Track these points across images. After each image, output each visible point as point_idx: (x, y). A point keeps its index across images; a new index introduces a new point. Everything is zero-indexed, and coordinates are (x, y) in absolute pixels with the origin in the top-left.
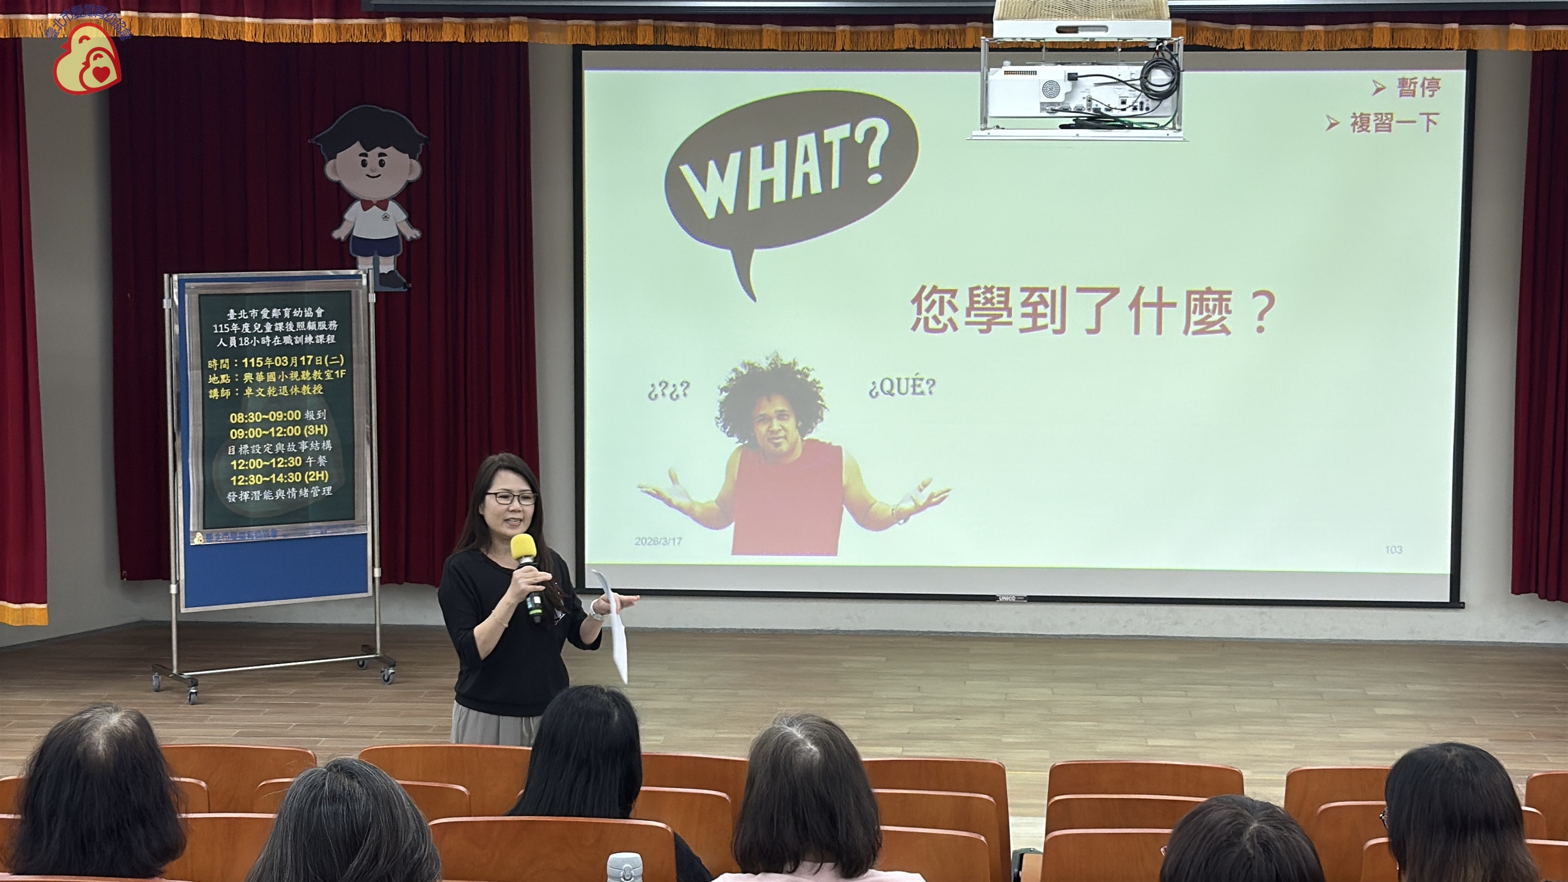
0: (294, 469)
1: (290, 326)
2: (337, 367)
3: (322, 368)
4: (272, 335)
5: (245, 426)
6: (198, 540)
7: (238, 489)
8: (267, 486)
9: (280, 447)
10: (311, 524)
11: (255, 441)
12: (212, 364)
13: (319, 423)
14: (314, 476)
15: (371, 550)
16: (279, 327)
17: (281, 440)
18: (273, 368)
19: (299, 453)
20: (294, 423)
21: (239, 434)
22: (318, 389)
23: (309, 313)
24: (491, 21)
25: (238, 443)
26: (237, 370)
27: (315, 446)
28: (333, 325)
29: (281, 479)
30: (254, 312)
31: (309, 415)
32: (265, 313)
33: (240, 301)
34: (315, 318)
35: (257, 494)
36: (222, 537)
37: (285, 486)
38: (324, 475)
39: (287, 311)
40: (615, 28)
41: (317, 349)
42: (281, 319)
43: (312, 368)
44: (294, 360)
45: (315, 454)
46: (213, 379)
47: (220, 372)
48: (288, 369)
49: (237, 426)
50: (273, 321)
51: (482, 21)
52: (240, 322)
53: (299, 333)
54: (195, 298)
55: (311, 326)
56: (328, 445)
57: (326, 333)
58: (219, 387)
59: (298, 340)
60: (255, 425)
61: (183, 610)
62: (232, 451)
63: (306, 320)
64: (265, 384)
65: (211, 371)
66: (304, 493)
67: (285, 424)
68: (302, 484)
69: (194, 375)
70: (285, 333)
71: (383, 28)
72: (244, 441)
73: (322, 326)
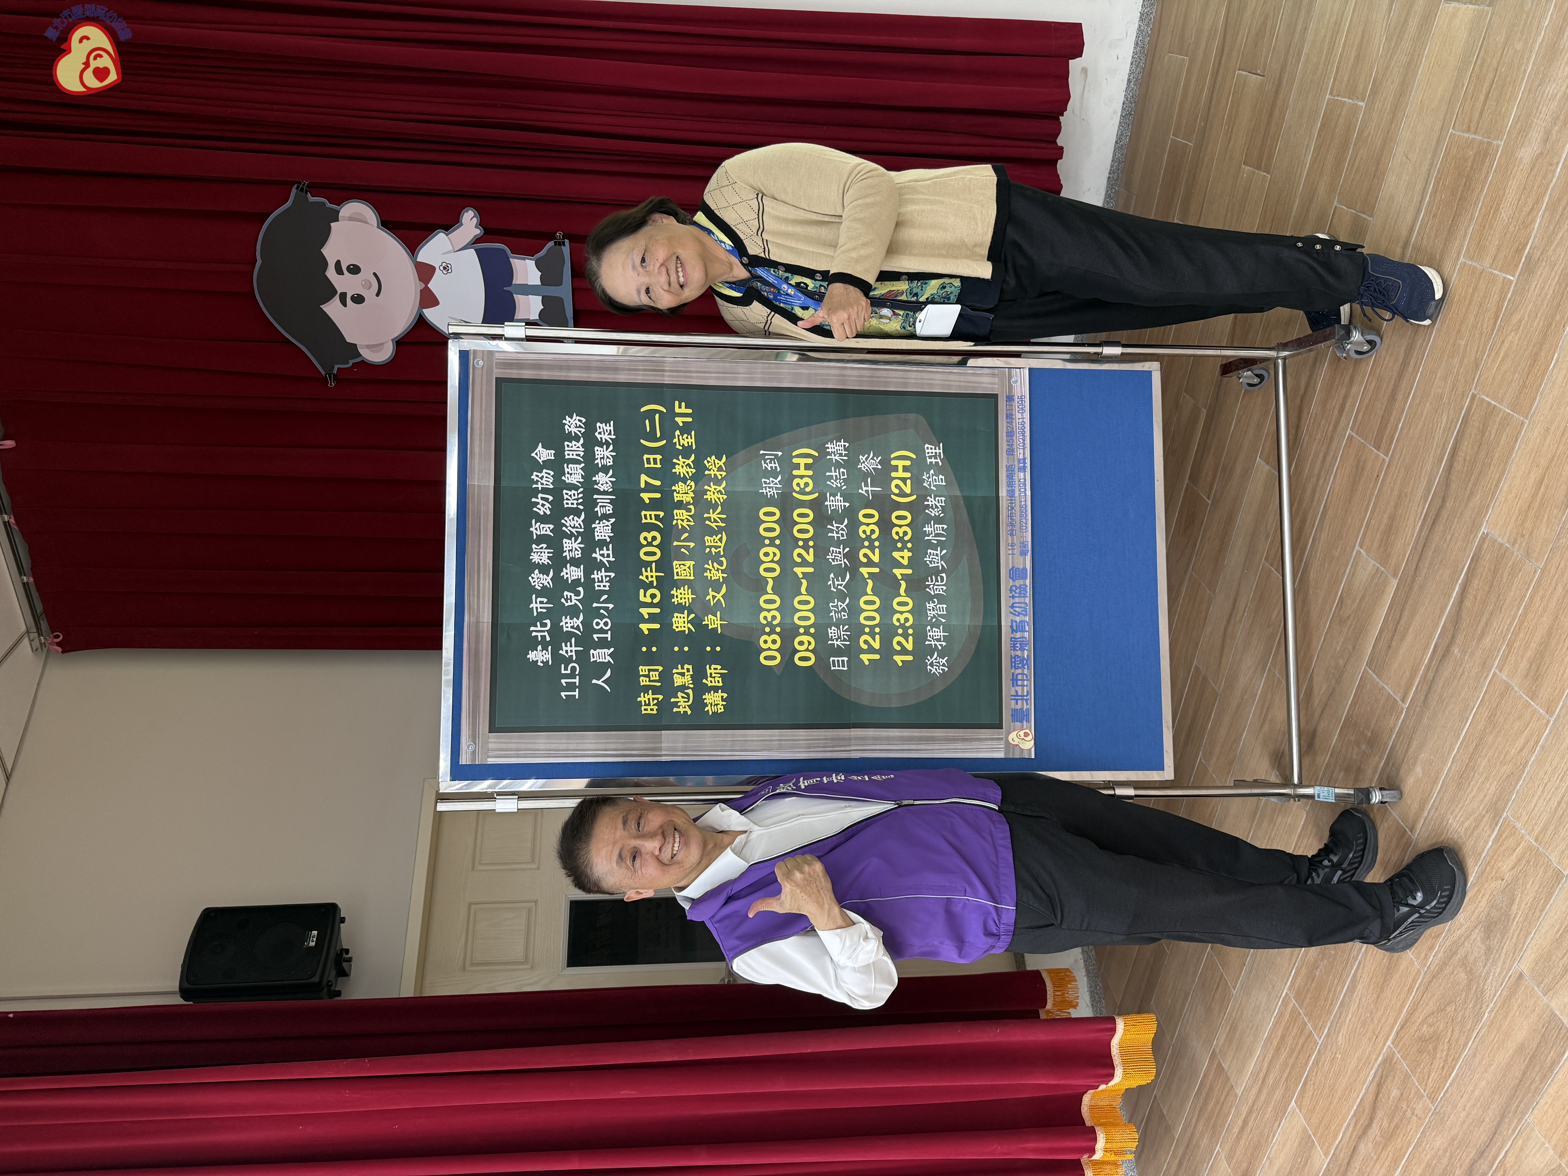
0: (885, 525)
1: (573, 523)
2: (668, 418)
4: (591, 566)
5: (789, 633)
7: (922, 650)
8: (917, 586)
9: (837, 556)
10: (1003, 492)
11: (821, 610)
12: (648, 703)
13: (788, 468)
14: (900, 482)
16: (572, 547)
17: (821, 552)
18: (664, 565)
19: (850, 514)
20: (786, 522)
21: (804, 644)
22: (714, 465)
23: (545, 479)
25: (824, 650)
26: (666, 648)
28: (573, 424)
29: (903, 556)
30: (538, 605)
31: (771, 487)
32: (539, 580)
33: (510, 632)
34: (558, 465)
35: (934, 609)
37: (920, 545)
38: (901, 460)
39: (539, 529)
41: (627, 464)
42: (554, 542)
43: (668, 477)
44: (648, 516)
45: (856, 476)
46: (683, 704)
47: (667, 688)
48: (668, 531)
49: (787, 650)
52: (558, 637)
53: (589, 503)
54: (496, 741)
55: (574, 474)
56: (837, 449)
57: (591, 442)
58: (700, 689)
59: (604, 506)
60: (787, 609)
61: (1168, 774)
62: (839, 663)
63: (559, 488)
64: (699, 585)
65: (665, 707)
66: (935, 504)
67: (787, 542)
68: (917, 508)
70: (587, 535)
72: (821, 636)
73: (573, 450)
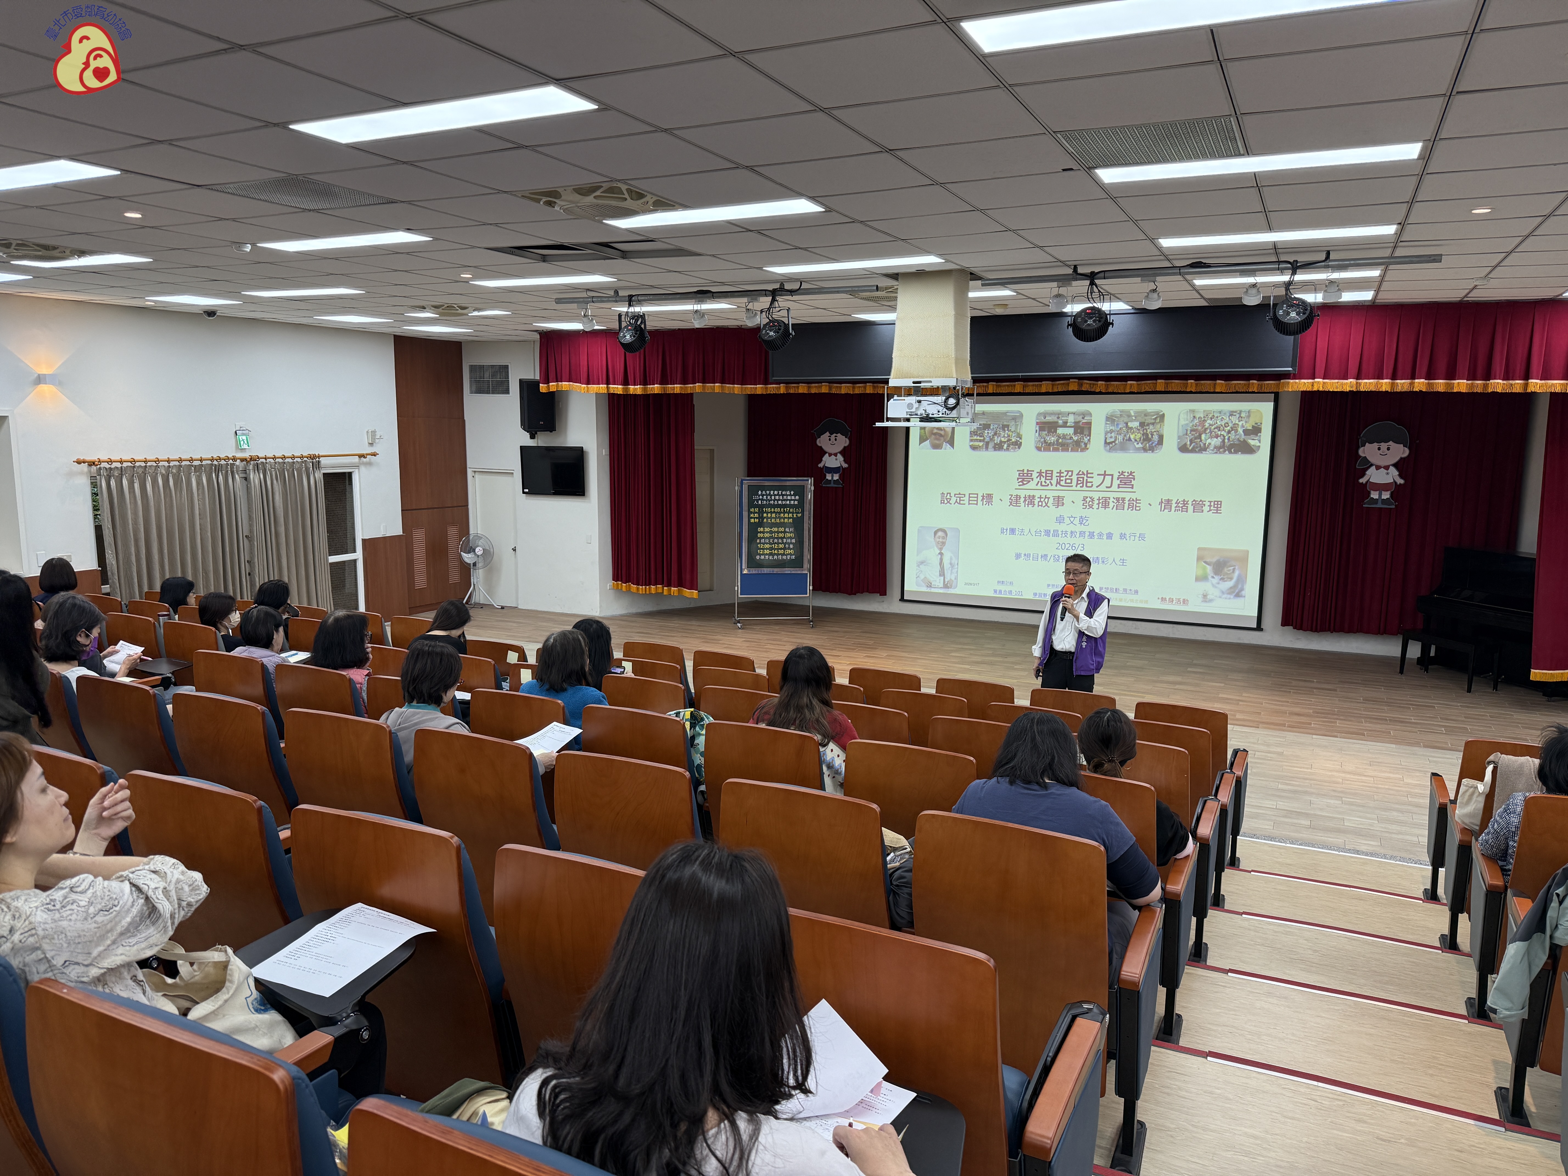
0: (781, 549)
1: (781, 498)
2: (798, 513)
3: (793, 513)
4: (774, 501)
5: (763, 533)
6: (745, 572)
7: (760, 555)
8: (771, 554)
9: (776, 541)
10: (787, 569)
11: (767, 538)
12: (752, 510)
13: (791, 532)
14: (788, 551)
15: (809, 580)
16: (777, 497)
17: (776, 538)
18: (774, 512)
19: (783, 543)
20: (781, 532)
21: (762, 535)
22: (791, 520)
23: (788, 493)
24: (817, 385)
25: (761, 538)
26: (761, 512)
27: (789, 541)
28: (797, 497)
29: (776, 552)
30: (768, 492)
31: (787, 530)
32: (772, 492)
33: (763, 488)
34: (790, 495)
35: (767, 557)
36: (754, 571)
37: (778, 555)
38: (792, 551)
39: (780, 492)
40: (860, 387)
41: (790, 506)
42: (778, 495)
43: (789, 513)
44: (782, 509)
45: (789, 544)
46: (752, 515)
47: (754, 513)
48: (780, 513)
49: (760, 532)
50: (775, 495)
51: (813, 385)
52: (763, 495)
53: (784, 500)
54: (747, 486)
55: (789, 498)
56: (794, 541)
57: (794, 500)
58: (754, 518)
59: (784, 502)
60: (767, 532)
61: (740, 596)
62: (758, 541)
63: (787, 495)
64: (771, 518)
65: (752, 512)
66: (785, 557)
67: (778, 532)
68: (784, 554)
69: (745, 514)
70: (779, 500)
71: (780, 388)
72: (763, 538)
73: (793, 498)
